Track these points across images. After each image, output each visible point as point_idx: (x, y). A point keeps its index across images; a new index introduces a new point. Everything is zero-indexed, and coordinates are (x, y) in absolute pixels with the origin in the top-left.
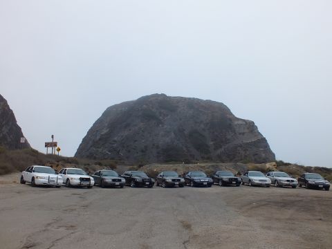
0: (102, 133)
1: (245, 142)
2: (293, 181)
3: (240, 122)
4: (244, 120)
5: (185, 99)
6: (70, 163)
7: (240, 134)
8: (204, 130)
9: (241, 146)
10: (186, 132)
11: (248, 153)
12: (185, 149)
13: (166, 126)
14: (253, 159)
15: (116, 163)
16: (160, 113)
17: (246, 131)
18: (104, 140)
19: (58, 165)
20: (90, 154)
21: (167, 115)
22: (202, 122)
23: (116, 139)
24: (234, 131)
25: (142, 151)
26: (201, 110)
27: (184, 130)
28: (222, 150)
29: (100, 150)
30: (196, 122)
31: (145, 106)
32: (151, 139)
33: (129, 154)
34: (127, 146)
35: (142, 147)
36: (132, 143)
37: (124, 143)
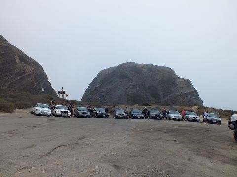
0: (96, 87)
1: (183, 92)
2: (197, 118)
3: (181, 80)
4: (183, 79)
5: (147, 65)
8: (157, 85)
9: (180, 95)
11: (185, 100)
12: (145, 96)
13: (134, 82)
14: (188, 103)
15: (102, 104)
16: (131, 74)
17: (185, 86)
20: (89, 99)
21: (135, 76)
22: (157, 80)
23: (103, 90)
24: (177, 86)
25: (119, 97)
26: (156, 72)
27: (145, 85)
28: (168, 97)
29: (94, 97)
30: (153, 80)
31: (121, 70)
32: (124, 90)
33: (111, 99)
34: (110, 94)
35: (119, 95)
36: (113, 93)
37: (108, 93)
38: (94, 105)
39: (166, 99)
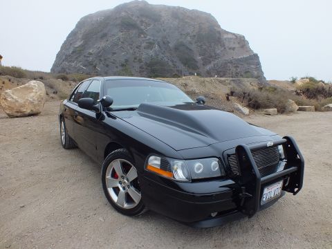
0: (76, 46)
1: (235, 57)
3: (230, 36)
4: (234, 34)
5: (169, 7)
7: (230, 49)
8: (191, 43)
9: (231, 62)
10: (171, 45)
11: (239, 70)
12: (170, 63)
13: (148, 37)
16: (142, 22)
17: (237, 46)
18: (78, 53)
20: (63, 68)
21: (150, 25)
22: (188, 34)
23: (91, 51)
24: (224, 46)
25: (123, 65)
26: (186, 20)
27: (169, 42)
28: (211, 65)
29: (73, 64)
30: (181, 34)
31: (123, 14)
32: (131, 51)
33: (107, 69)
34: (105, 59)
35: (123, 60)
36: (110, 56)
37: (101, 56)
38: (74, 81)
39: (208, 67)
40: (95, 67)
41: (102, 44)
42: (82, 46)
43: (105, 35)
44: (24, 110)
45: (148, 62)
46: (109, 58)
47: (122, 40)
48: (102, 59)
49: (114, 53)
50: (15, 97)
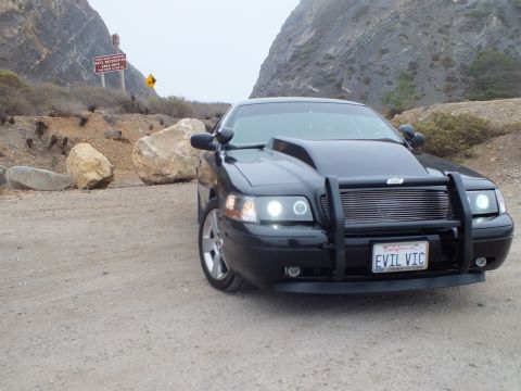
0: (300, 43)
6: (147, 112)
19: (84, 121)
29: (292, 83)
33: (367, 88)
34: (363, 67)
35: (404, 66)
36: (373, 58)
37: (352, 61)
40: (339, 86)
41: (357, 33)
42: (313, 41)
43: (363, 12)
44: (166, 171)
45: (469, 64)
46: (370, 64)
47: (402, 17)
48: (355, 66)
49: (384, 52)
50: (154, 149)
